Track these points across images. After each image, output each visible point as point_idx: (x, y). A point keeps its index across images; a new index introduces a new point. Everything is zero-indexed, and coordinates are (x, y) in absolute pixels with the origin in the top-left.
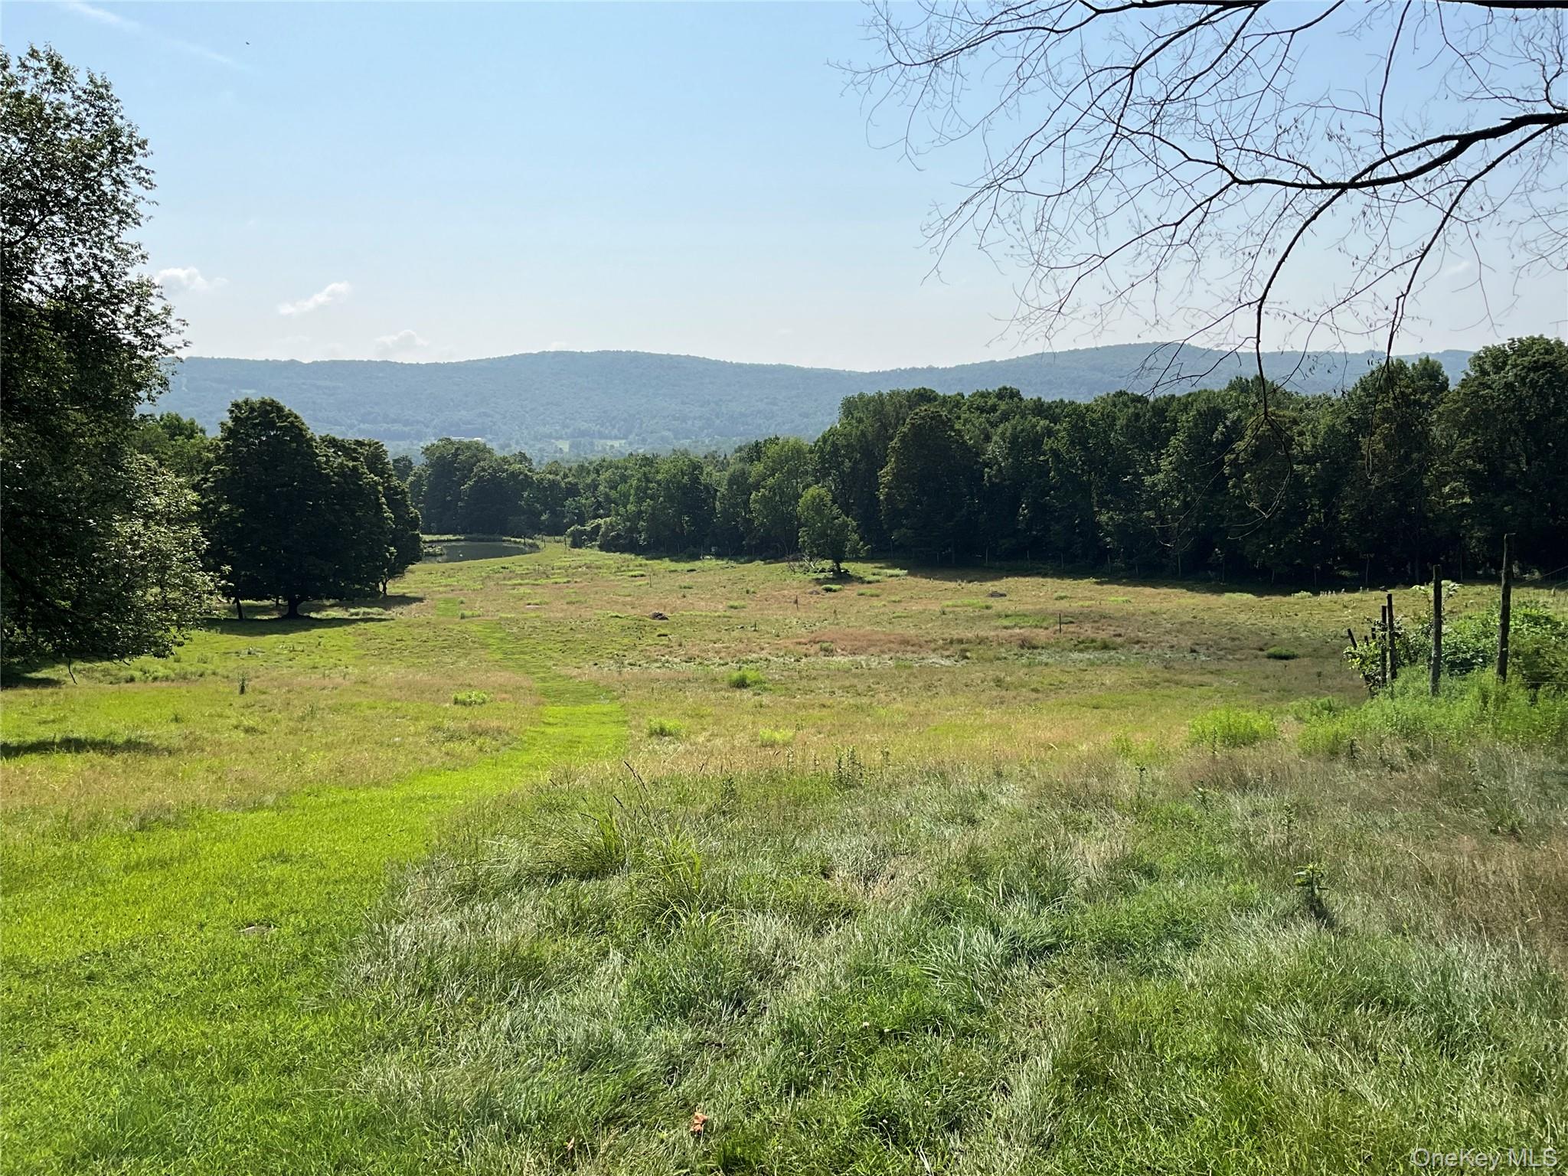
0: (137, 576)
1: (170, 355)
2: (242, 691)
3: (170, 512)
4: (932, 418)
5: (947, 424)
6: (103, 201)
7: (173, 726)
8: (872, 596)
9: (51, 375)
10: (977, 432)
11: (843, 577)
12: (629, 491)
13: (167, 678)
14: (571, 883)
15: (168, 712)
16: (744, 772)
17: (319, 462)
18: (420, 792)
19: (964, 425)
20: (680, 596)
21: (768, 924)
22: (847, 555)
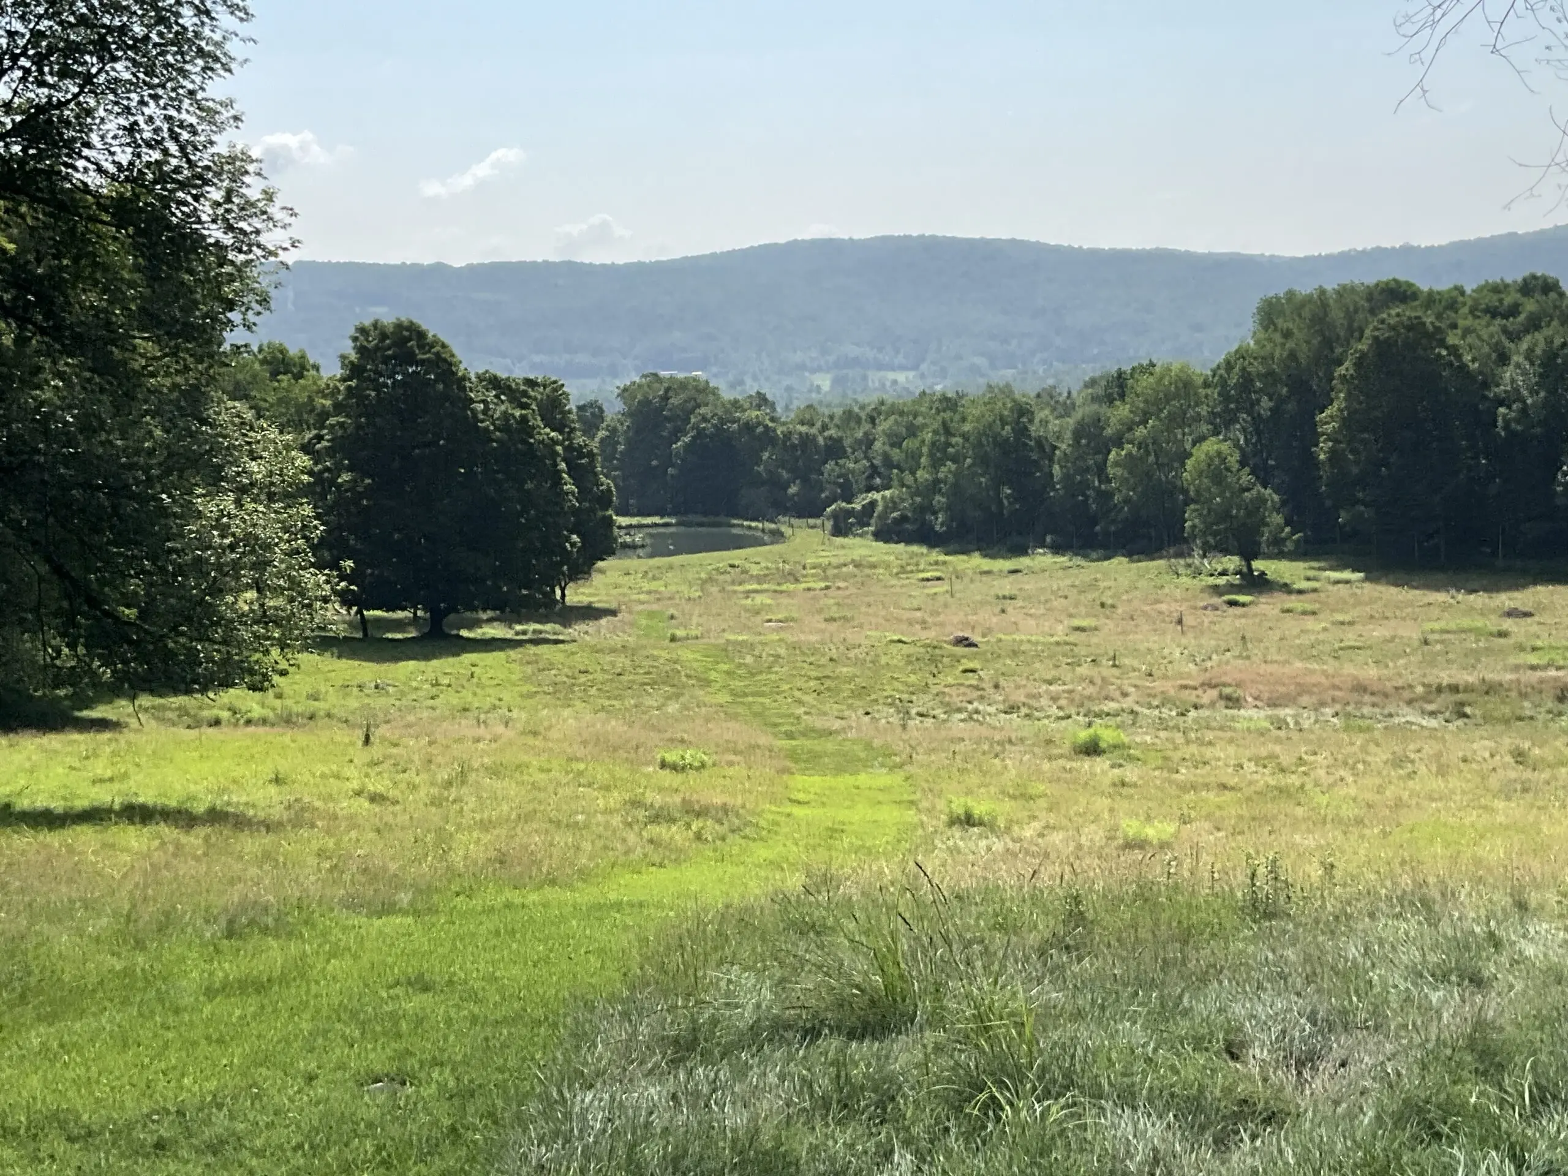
0: (227, 574)
1: (272, 259)
2: (367, 741)
3: (272, 484)
4: (1409, 328)
5: (1436, 337)
6: (180, 39)
7: (273, 790)
8: (1304, 613)
9: (113, 291)
10: (1486, 349)
11: (1257, 584)
12: (919, 449)
13: (264, 721)
14: (835, 1043)
15: (267, 770)
16: (1099, 886)
17: (473, 411)
18: (613, 896)
19: (1463, 337)
20: (997, 610)
21: (1141, 1125)
22: (1264, 548)
